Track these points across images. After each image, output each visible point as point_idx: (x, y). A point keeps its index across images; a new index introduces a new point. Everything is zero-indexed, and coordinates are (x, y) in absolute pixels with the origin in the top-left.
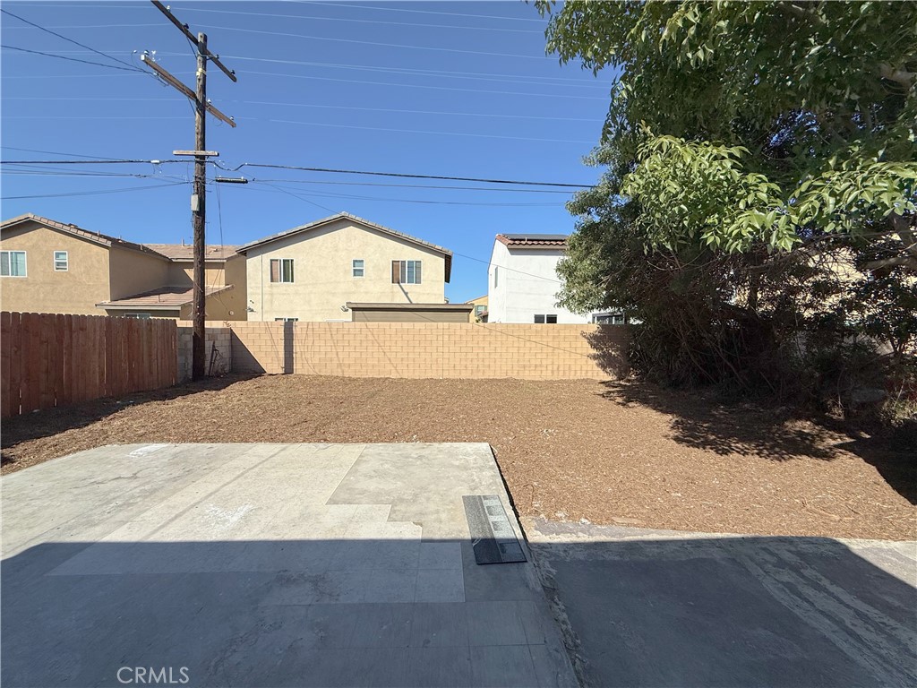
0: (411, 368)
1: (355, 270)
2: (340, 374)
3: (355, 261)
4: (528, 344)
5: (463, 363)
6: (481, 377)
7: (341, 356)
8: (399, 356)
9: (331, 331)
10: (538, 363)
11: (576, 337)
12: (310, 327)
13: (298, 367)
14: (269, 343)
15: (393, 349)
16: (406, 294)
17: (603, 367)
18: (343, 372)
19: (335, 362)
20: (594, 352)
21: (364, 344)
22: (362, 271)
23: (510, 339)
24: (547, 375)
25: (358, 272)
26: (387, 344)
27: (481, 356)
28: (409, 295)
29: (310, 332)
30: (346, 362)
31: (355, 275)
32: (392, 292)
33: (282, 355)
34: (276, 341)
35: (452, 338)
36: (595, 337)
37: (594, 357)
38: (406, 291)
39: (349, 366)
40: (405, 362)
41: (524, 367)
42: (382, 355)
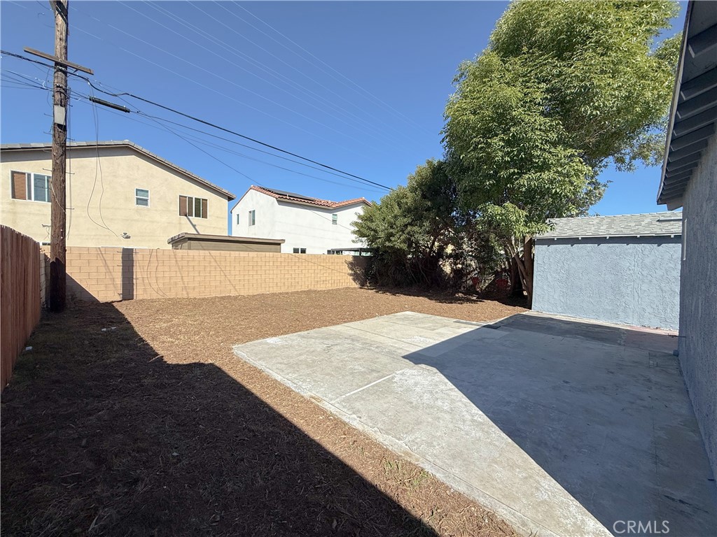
0: (246, 287)
1: (138, 199)
2: (185, 296)
3: (137, 190)
4: (319, 267)
5: (283, 281)
6: (293, 290)
7: (186, 279)
8: (237, 278)
9: (176, 258)
10: (324, 279)
11: (342, 263)
12: (154, 254)
13: (139, 293)
14: (103, 270)
15: (233, 272)
16: (194, 226)
17: (354, 280)
18: (188, 294)
19: (180, 285)
20: (350, 272)
21: (208, 269)
22: (147, 200)
23: (310, 264)
24: (329, 287)
25: (142, 201)
26: (228, 268)
27: (293, 276)
28: (197, 227)
29: (153, 259)
30: (191, 285)
31: (137, 204)
32: (180, 223)
33: (119, 281)
34: (111, 268)
35: (276, 264)
36: (351, 263)
37: (351, 275)
38: (194, 223)
39: (194, 289)
40: (242, 283)
41: (317, 282)
42: (223, 278)
